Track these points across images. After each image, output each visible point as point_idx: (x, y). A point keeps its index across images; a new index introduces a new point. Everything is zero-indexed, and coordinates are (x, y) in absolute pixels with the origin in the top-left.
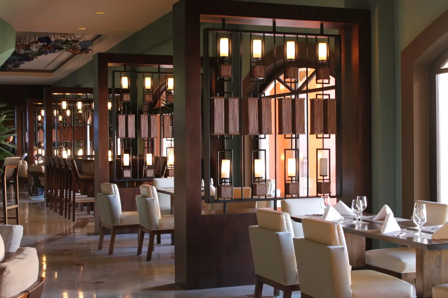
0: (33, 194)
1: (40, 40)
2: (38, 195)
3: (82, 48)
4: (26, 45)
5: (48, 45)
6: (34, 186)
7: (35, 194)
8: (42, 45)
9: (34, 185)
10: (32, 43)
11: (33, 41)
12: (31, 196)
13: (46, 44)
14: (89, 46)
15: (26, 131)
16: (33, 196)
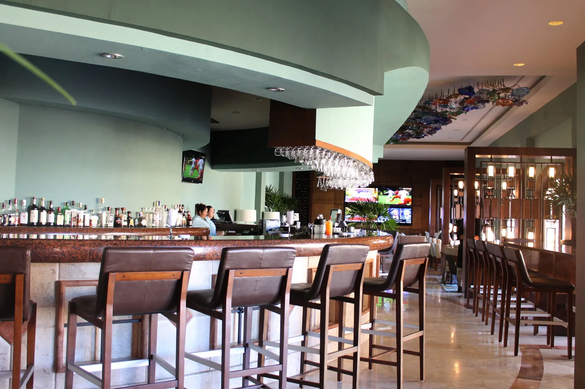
0: (447, 282)
1: (461, 92)
2: (453, 283)
3: (514, 98)
4: (443, 100)
5: (470, 97)
6: (448, 273)
7: (449, 282)
8: (463, 98)
9: (449, 271)
10: (451, 97)
11: (452, 94)
12: (445, 285)
13: (468, 96)
14: (523, 95)
15: (441, 206)
16: (447, 284)
